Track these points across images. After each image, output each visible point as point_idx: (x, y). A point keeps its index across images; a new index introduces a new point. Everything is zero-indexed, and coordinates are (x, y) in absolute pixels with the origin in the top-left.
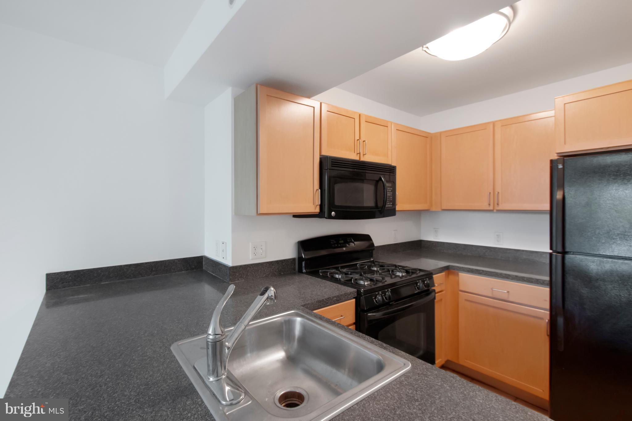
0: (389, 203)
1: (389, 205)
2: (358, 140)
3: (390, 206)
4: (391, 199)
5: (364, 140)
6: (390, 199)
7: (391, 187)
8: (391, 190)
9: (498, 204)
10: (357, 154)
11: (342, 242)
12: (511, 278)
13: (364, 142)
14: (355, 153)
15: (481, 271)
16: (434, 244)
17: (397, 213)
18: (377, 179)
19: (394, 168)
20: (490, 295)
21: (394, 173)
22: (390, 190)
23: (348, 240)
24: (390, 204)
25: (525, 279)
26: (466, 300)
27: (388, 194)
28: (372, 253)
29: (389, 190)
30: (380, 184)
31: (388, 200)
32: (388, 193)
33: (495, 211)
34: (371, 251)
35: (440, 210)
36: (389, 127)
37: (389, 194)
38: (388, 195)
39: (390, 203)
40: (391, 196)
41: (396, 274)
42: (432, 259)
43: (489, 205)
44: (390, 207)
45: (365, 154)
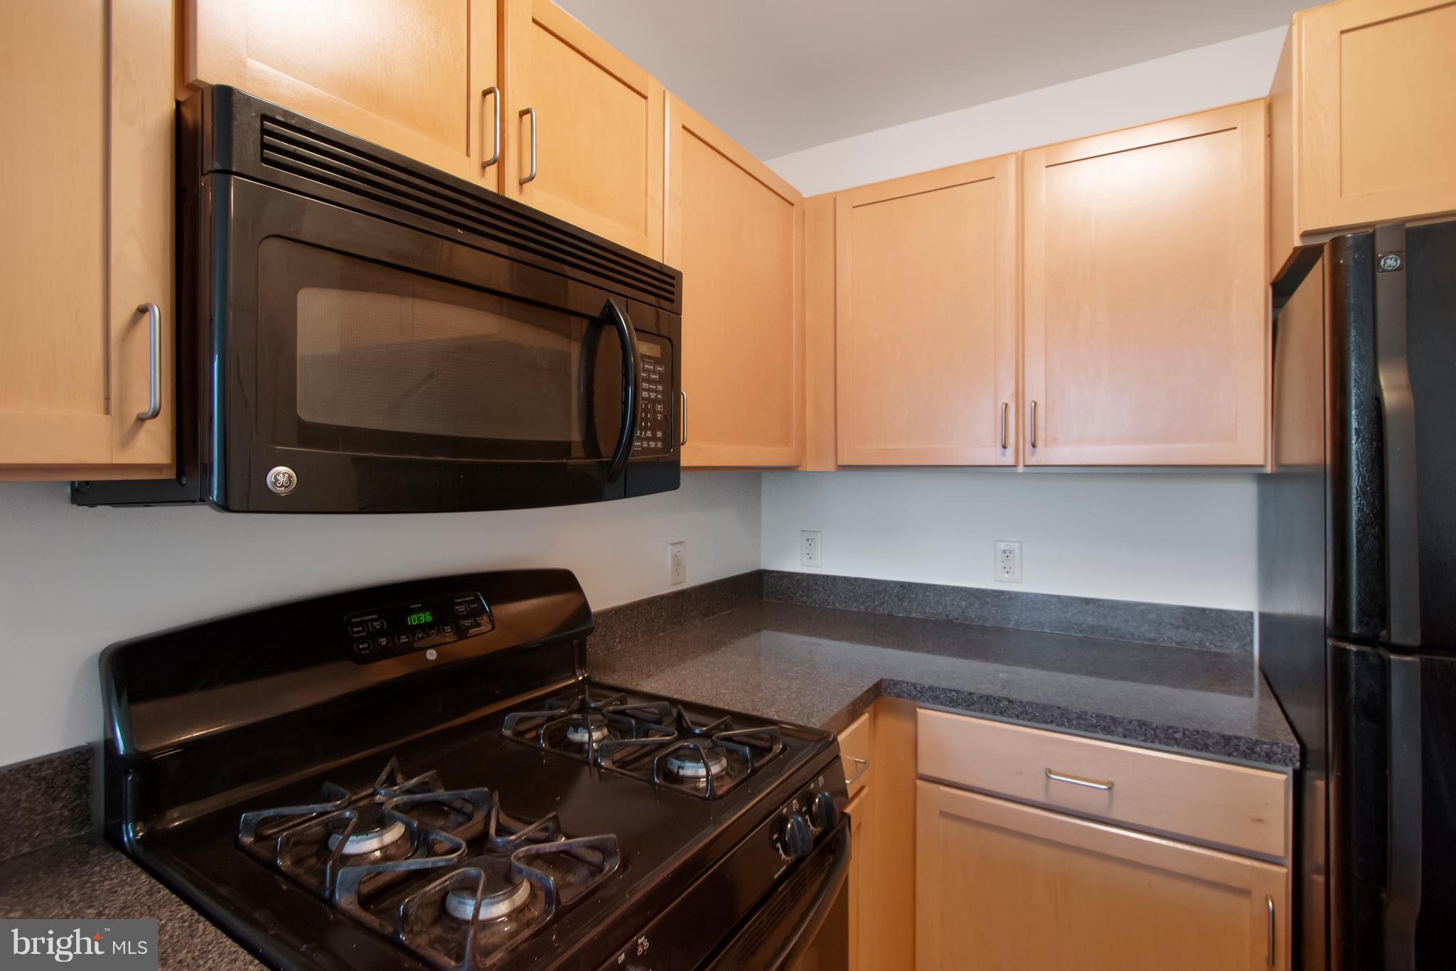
0: (649, 434)
1: (646, 442)
2: (486, 93)
3: (652, 444)
4: (659, 417)
5: (524, 108)
6: (655, 412)
7: (657, 361)
8: (660, 374)
9: (1034, 446)
10: (484, 166)
11: (426, 617)
12: (1120, 730)
13: (526, 118)
14: (468, 155)
15: (1004, 703)
16: (804, 584)
17: (684, 478)
18: (596, 313)
19: (673, 278)
20: (1039, 797)
21: (672, 301)
22: (654, 372)
23: (461, 608)
24: (654, 438)
25: (1178, 736)
26: (942, 814)
27: (645, 390)
28: (582, 647)
29: (649, 371)
30: (608, 338)
31: (646, 419)
32: (645, 385)
33: (1020, 469)
34: (575, 642)
35: (832, 467)
36: (649, 98)
37: (649, 392)
38: (645, 394)
39: (654, 434)
40: (655, 401)
41: (682, 772)
42: (790, 630)
43: (1004, 447)
44: (655, 450)
45: (531, 179)
